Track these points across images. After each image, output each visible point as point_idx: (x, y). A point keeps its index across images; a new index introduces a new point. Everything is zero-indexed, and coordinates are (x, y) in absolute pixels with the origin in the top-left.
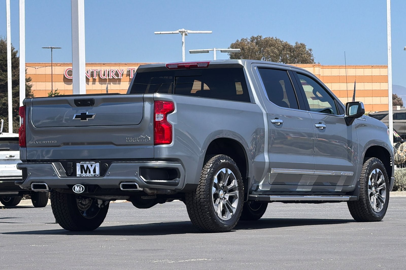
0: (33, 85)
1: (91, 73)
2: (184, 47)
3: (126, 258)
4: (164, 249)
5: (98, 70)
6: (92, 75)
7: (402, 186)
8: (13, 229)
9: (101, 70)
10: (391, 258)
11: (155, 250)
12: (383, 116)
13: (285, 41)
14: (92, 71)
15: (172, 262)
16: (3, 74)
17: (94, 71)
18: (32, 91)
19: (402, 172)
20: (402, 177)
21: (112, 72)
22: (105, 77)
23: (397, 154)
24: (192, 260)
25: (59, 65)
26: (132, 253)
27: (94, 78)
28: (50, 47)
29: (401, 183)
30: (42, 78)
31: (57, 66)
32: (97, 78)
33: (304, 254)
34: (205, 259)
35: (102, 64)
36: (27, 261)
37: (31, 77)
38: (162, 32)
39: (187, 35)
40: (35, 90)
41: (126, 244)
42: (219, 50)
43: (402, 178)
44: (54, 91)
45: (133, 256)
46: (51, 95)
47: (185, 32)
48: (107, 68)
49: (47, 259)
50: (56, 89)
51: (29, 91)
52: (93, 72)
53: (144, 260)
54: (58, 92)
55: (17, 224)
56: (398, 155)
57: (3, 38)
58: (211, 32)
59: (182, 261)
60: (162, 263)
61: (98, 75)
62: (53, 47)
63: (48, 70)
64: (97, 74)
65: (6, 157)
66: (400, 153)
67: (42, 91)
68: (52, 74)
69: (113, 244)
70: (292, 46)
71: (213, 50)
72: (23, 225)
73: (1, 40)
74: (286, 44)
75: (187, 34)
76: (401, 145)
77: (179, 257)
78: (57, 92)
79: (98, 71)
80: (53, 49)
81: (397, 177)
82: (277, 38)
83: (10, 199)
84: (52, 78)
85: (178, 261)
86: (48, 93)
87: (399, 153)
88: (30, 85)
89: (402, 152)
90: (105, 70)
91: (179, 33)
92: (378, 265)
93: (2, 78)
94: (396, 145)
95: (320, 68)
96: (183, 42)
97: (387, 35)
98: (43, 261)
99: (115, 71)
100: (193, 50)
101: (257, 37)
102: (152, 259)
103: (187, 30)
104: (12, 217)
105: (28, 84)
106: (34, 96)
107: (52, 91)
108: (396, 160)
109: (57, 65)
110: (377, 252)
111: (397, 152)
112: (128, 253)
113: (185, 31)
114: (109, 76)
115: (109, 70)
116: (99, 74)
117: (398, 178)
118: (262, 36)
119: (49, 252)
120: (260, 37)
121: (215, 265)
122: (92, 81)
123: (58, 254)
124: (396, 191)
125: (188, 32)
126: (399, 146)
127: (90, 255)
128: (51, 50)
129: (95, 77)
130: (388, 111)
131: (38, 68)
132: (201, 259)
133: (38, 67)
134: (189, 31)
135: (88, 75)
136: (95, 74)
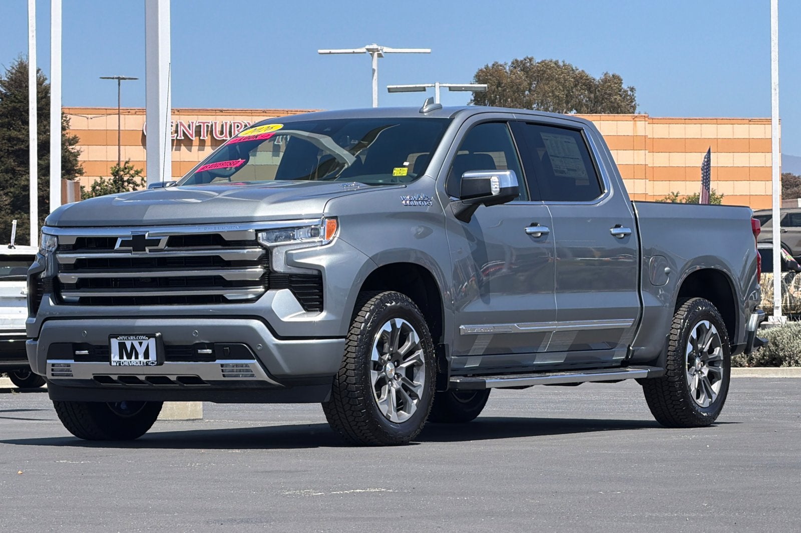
0: (82, 152)
1: (195, 129)
2: (377, 80)
3: (235, 486)
4: (307, 471)
5: (209, 123)
6: (198, 133)
7: (790, 358)
8: (28, 430)
9: (216, 123)
10: (730, 491)
11: (290, 472)
12: (765, 219)
13: (580, 70)
14: (197, 125)
15: (320, 494)
16: (24, 128)
17: (202, 124)
18: (79, 164)
19: (791, 330)
20: (792, 339)
21: (238, 126)
22: (223, 137)
23: (788, 294)
24: (358, 491)
25: (134, 111)
26: (246, 477)
27: (201, 138)
28: (115, 76)
29: (790, 350)
30: (100, 138)
31: (130, 114)
32: (207, 138)
33: (570, 481)
34: (382, 490)
35: (217, 111)
36: (47, 489)
37: (77, 136)
38: (333, 51)
39: (382, 57)
40: (85, 161)
41: (239, 461)
42: (445, 87)
43: (792, 341)
44: (124, 163)
45: (248, 482)
46: (118, 171)
47: (378, 51)
48: (228, 120)
49: (85, 486)
50: (127, 160)
51: (74, 162)
52: (200, 126)
53: (267, 490)
54: (130, 165)
55: (37, 421)
56: (789, 296)
57: (23, 57)
58: (429, 50)
59: (338, 493)
60: (300, 495)
61: (209, 132)
62: (121, 77)
63: (110, 123)
64: (207, 131)
65: (21, 293)
66: (794, 292)
67: (98, 163)
68: (119, 130)
69: (213, 461)
70: (594, 79)
71: (435, 86)
72: (49, 424)
73: (21, 62)
74: (581, 76)
75: (383, 55)
76: (796, 276)
77: (334, 486)
78: (128, 165)
79: (210, 125)
80: (121, 81)
81: (781, 339)
82: (565, 63)
83: (29, 375)
84: (119, 138)
85: (331, 492)
86: (112, 168)
87: (792, 293)
88: (76, 151)
89: (798, 291)
90: (224, 122)
91: (367, 52)
92: (703, 503)
93: (21, 136)
94: (787, 276)
95: (647, 122)
96: (374, 70)
97: (771, 60)
98: (78, 489)
99: (243, 124)
100: (395, 86)
101: (525, 60)
102: (282, 489)
103: (382, 47)
104: (30, 409)
105: (72, 149)
106: (84, 171)
107: (119, 164)
108: (787, 306)
109: (129, 112)
110: (708, 479)
111: (788, 291)
112: (239, 477)
113: (377, 49)
114: (231, 136)
115: (232, 122)
116: (212, 131)
117: (783, 341)
118: (534, 58)
119: (90, 474)
120: (531, 60)
121: (399, 501)
122: (198, 145)
123: (108, 477)
124: (779, 367)
125: (384, 51)
126: (793, 278)
127: (166, 479)
128: (118, 83)
129: (204, 137)
130: (772, 210)
131: (91, 118)
132: (375, 489)
133: (92, 116)
134: (386, 49)
135: (191, 132)
136: (204, 131)
